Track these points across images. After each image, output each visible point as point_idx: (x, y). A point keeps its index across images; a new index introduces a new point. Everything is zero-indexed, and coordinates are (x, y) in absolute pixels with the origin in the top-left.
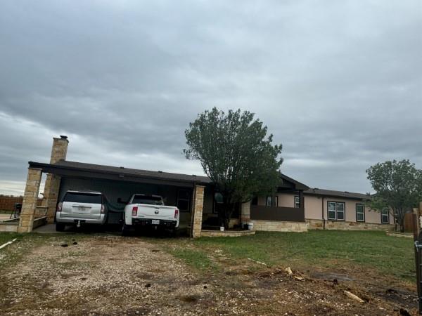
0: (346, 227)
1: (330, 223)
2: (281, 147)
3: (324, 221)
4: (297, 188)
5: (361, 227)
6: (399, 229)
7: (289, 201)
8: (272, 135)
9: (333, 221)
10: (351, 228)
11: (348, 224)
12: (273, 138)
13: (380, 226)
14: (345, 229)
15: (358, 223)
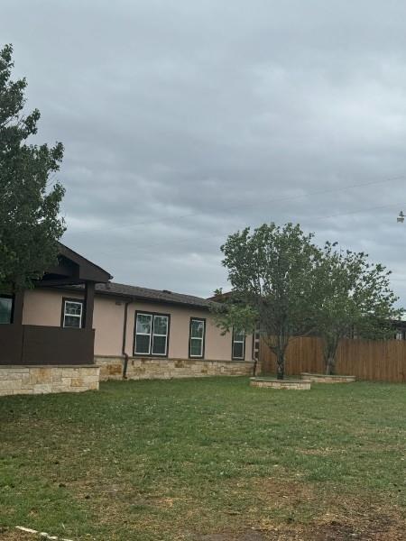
0: (168, 371)
1: (138, 363)
2: (58, 152)
3: (127, 358)
4: (82, 276)
5: (196, 370)
6: (258, 371)
7: (47, 311)
8: (36, 116)
9: (144, 359)
10: (177, 373)
11: (171, 365)
12: (38, 124)
13: (231, 366)
14: (167, 376)
15: (191, 360)
